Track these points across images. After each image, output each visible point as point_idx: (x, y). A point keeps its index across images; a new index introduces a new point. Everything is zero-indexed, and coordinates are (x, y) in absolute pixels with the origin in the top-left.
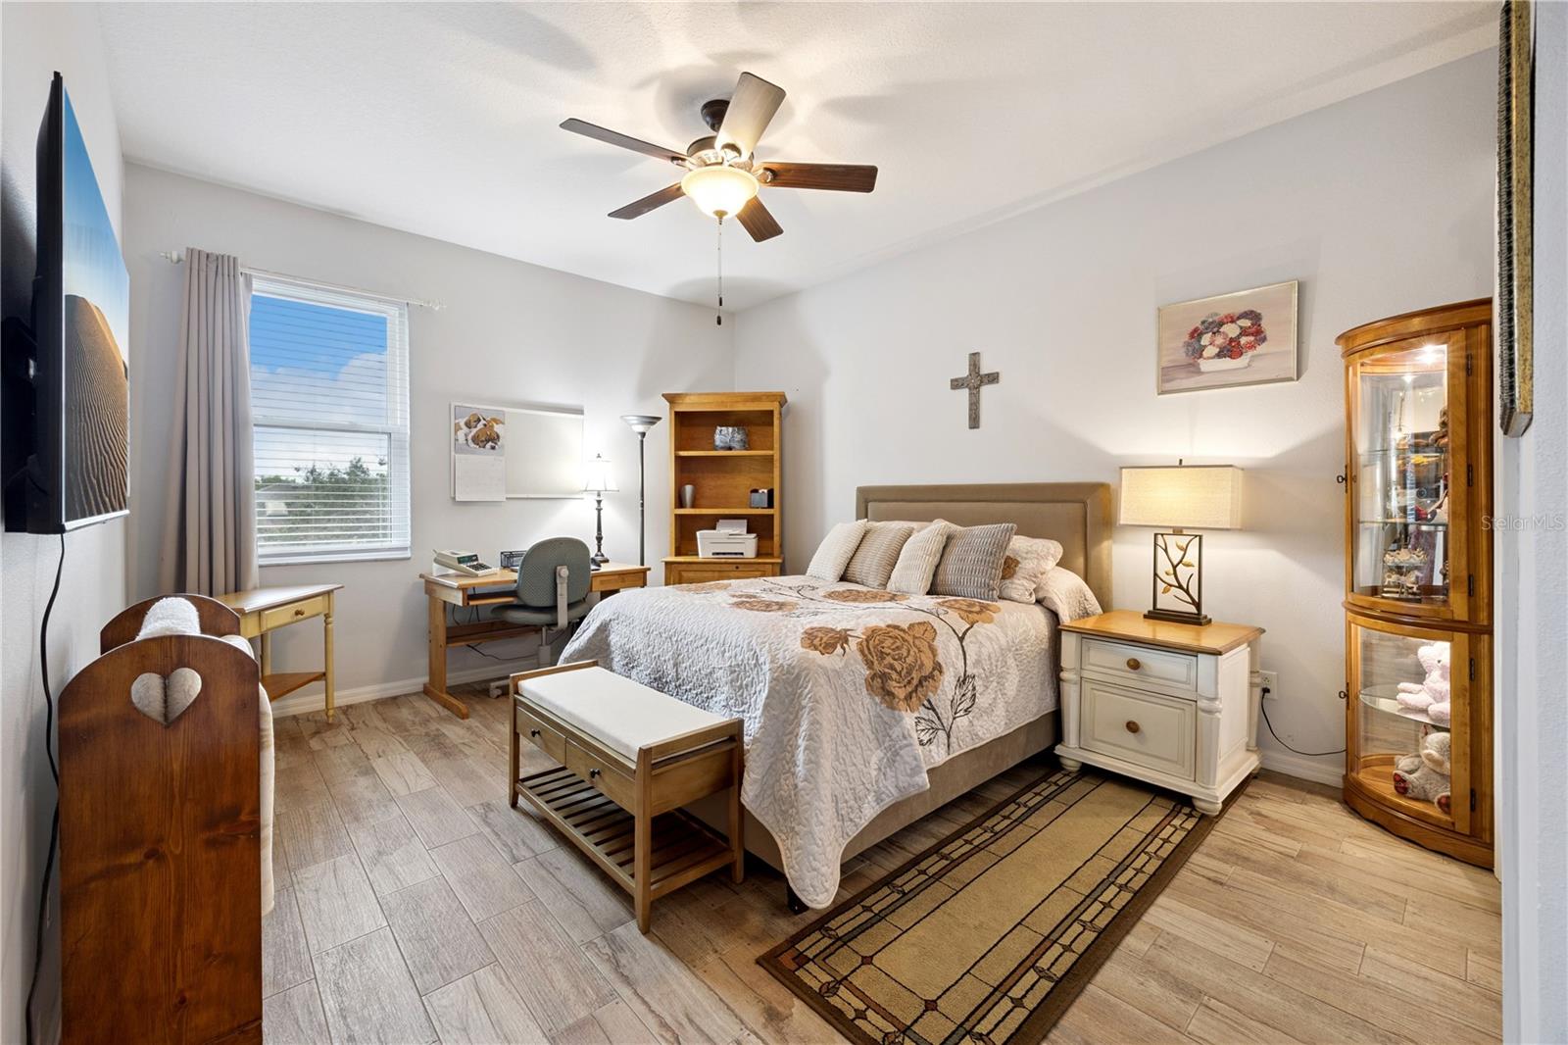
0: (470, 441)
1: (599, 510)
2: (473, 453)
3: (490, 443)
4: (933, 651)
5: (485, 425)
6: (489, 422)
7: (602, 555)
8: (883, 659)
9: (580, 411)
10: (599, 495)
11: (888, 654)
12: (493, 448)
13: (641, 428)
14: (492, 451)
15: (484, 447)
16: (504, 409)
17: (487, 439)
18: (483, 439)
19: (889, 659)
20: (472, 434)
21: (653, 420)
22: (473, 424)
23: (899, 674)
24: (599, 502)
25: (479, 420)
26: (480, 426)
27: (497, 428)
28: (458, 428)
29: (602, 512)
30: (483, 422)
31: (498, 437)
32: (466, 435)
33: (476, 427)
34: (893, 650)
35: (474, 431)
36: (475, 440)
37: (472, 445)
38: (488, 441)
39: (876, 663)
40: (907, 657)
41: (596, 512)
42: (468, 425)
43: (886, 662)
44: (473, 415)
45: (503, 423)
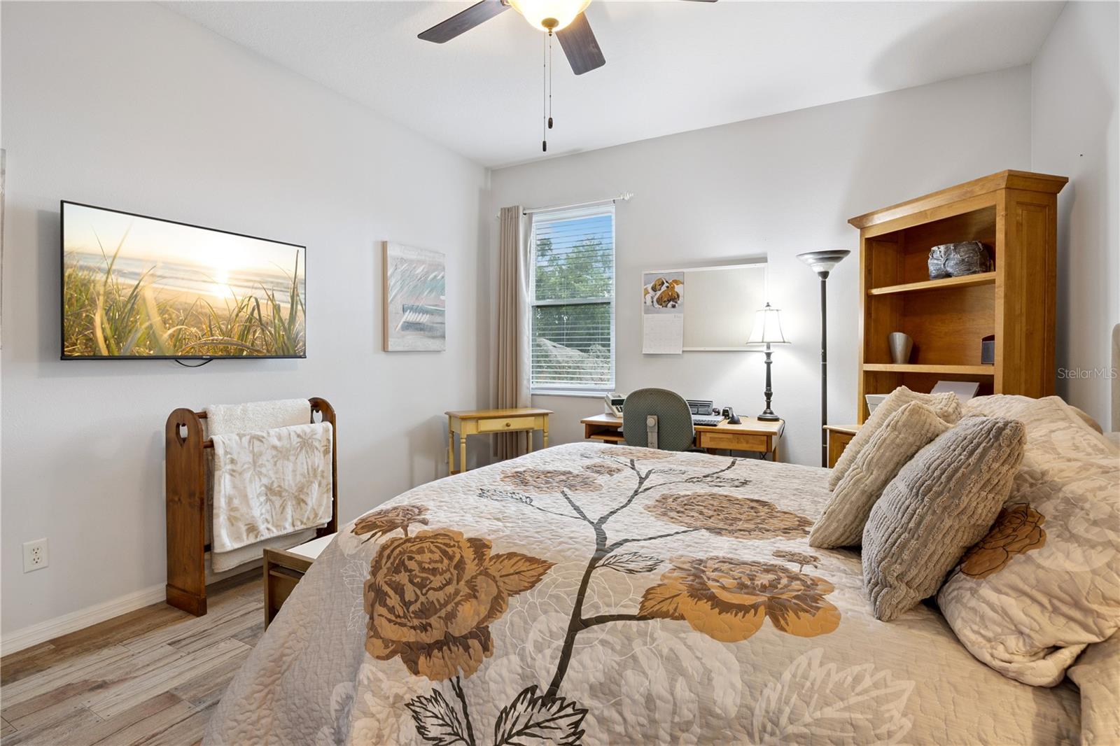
0: (655, 303)
1: (769, 364)
2: (658, 312)
3: (671, 303)
4: (496, 606)
5: (668, 287)
6: (671, 284)
7: (771, 413)
8: (397, 571)
9: (763, 259)
10: (768, 347)
11: (407, 570)
12: (674, 306)
13: (820, 267)
14: (673, 309)
15: (666, 306)
16: (685, 270)
17: (667, 297)
18: (666, 299)
19: (403, 578)
20: (657, 296)
21: (836, 256)
22: (658, 287)
23: (407, 604)
24: (768, 355)
25: (663, 283)
26: (664, 288)
27: (678, 288)
28: (646, 292)
29: (772, 365)
30: (666, 284)
31: (678, 296)
32: (652, 298)
33: (660, 290)
34: (423, 570)
35: (659, 293)
36: (660, 301)
37: (657, 306)
38: (669, 301)
39: (384, 570)
40: (435, 590)
41: (765, 365)
42: (654, 289)
43: (396, 578)
44: (659, 279)
45: (683, 283)
